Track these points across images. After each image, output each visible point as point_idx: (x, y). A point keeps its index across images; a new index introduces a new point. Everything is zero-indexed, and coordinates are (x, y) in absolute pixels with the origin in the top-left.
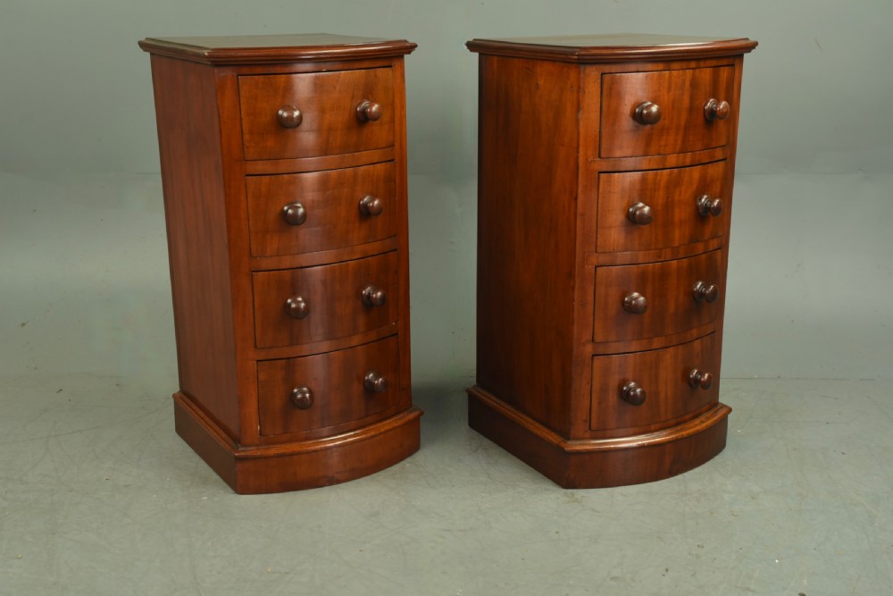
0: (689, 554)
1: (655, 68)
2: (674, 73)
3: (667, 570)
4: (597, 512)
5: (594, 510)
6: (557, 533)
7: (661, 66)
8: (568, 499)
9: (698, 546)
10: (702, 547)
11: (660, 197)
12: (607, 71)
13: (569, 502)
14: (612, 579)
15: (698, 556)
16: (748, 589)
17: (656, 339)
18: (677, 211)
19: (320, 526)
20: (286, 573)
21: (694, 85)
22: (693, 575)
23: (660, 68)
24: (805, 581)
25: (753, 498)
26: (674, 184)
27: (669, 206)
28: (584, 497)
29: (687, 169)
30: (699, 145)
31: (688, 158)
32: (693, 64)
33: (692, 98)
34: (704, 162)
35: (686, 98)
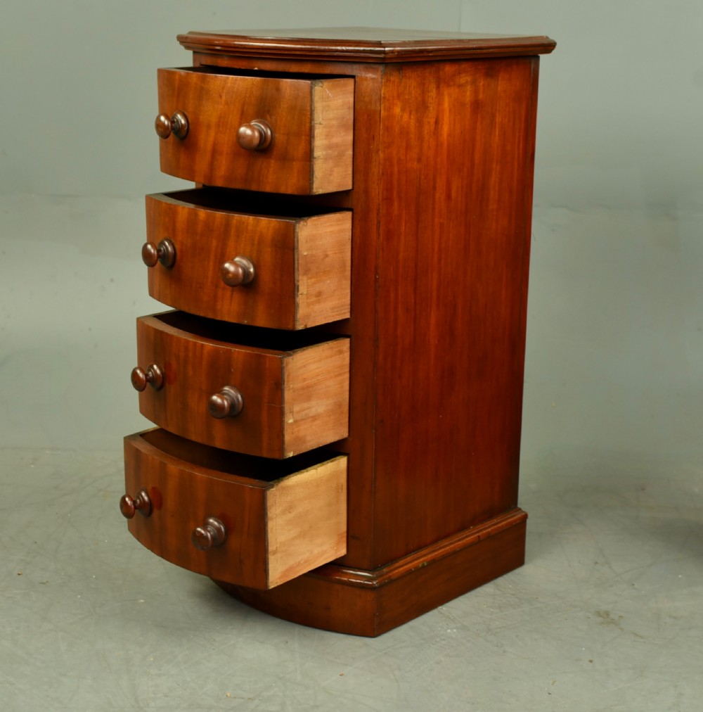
4: (641, 637)
5: (636, 635)
13: (602, 623)
28: (621, 617)
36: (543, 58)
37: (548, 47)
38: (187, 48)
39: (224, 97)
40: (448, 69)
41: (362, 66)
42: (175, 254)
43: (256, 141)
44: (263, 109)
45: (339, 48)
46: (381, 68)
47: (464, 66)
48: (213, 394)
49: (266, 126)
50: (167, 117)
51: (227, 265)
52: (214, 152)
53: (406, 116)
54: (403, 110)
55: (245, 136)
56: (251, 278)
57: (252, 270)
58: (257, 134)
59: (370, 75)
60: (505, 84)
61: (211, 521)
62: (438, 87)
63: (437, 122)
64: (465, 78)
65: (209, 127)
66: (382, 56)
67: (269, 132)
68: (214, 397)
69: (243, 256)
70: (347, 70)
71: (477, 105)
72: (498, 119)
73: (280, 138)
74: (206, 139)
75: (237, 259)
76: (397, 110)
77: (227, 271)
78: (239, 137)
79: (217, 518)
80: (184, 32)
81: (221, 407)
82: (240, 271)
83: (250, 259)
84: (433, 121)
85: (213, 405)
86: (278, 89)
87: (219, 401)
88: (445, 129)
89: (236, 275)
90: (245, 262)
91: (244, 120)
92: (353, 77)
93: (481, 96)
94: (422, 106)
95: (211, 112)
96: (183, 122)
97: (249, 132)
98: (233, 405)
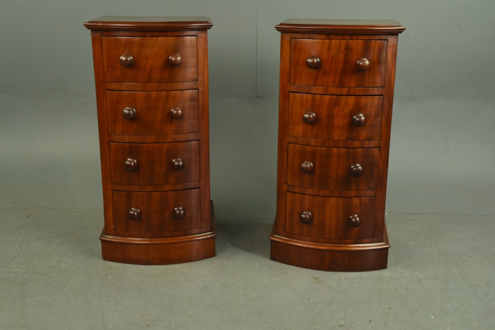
0: (383, 312)
1: (321, 38)
2: (334, 41)
3: (370, 321)
4: (331, 288)
5: (329, 287)
6: (309, 299)
7: (324, 37)
8: (315, 280)
9: (388, 308)
10: (390, 308)
11: (324, 111)
12: (294, 37)
13: (315, 282)
14: (339, 326)
15: (388, 314)
17: (322, 190)
18: (336, 120)
20: (156, 321)
21: (348, 49)
22: (385, 324)
23: (323, 38)
25: (419, 281)
26: (334, 104)
27: (330, 117)
28: (324, 279)
29: (343, 97)
30: (353, 84)
31: (345, 91)
32: (347, 37)
33: (346, 56)
34: (358, 94)
35: (342, 56)
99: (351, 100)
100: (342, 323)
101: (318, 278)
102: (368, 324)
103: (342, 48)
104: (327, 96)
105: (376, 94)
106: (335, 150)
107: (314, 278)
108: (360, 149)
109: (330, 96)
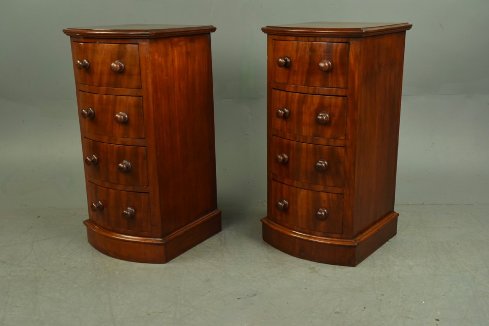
0: (377, 299)
2: (301, 42)
3: (365, 308)
4: (327, 277)
5: (325, 276)
6: (306, 289)
8: (311, 271)
9: (381, 295)
10: (384, 295)
13: (312, 272)
14: (335, 313)
15: (381, 300)
16: (409, 317)
17: (295, 182)
18: (304, 117)
19: (179, 287)
20: (161, 312)
21: (312, 50)
22: (379, 310)
24: (439, 313)
25: (410, 269)
28: (320, 269)
29: (309, 95)
30: (318, 84)
31: (311, 90)
32: (311, 39)
33: (311, 57)
34: (322, 94)
35: (307, 57)
36: (212, 34)
37: (213, 29)
38: (67, 35)
39: (103, 52)
40: (175, 40)
41: (141, 40)
42: (94, 113)
43: (118, 68)
44: (120, 57)
45: (131, 33)
46: (148, 40)
47: (181, 38)
48: (119, 164)
49: (122, 63)
50: (80, 61)
51: (117, 115)
52: (101, 74)
53: (160, 59)
54: (159, 56)
55: (113, 67)
56: (127, 119)
57: (127, 117)
58: (118, 66)
59: (144, 43)
60: (198, 45)
61: (129, 208)
62: (172, 47)
63: (173, 61)
64: (182, 43)
65: (98, 64)
66: (148, 36)
67: (123, 65)
68: (120, 165)
69: (123, 112)
70: (135, 41)
71: (188, 53)
72: (197, 58)
73: (128, 67)
74: (98, 69)
75: (120, 113)
76: (156, 57)
77: (117, 118)
78: (111, 68)
79: (131, 207)
80: (66, 28)
81: (123, 168)
82: (122, 117)
83: (126, 112)
84: (171, 60)
85: (120, 168)
86: (125, 48)
87: (122, 166)
88: (176, 63)
89: (121, 119)
90: (123, 114)
91: (113, 61)
92: (138, 44)
93: (189, 50)
94: (166, 55)
95: (99, 58)
96: (87, 63)
97: (115, 65)
98: (127, 167)
99: (316, 99)
100: (338, 310)
101: (314, 268)
102: (363, 311)
103: (308, 50)
104: (297, 94)
105: (340, 95)
106: (304, 145)
107: (310, 268)
108: (327, 147)
109: (299, 94)
